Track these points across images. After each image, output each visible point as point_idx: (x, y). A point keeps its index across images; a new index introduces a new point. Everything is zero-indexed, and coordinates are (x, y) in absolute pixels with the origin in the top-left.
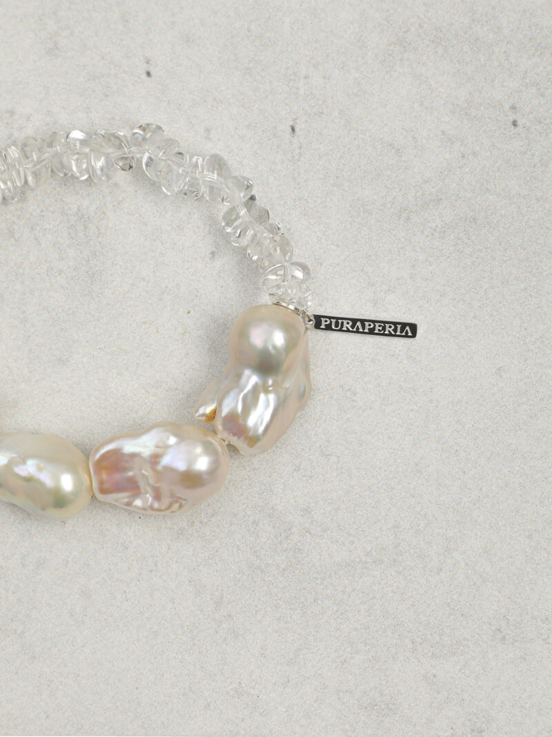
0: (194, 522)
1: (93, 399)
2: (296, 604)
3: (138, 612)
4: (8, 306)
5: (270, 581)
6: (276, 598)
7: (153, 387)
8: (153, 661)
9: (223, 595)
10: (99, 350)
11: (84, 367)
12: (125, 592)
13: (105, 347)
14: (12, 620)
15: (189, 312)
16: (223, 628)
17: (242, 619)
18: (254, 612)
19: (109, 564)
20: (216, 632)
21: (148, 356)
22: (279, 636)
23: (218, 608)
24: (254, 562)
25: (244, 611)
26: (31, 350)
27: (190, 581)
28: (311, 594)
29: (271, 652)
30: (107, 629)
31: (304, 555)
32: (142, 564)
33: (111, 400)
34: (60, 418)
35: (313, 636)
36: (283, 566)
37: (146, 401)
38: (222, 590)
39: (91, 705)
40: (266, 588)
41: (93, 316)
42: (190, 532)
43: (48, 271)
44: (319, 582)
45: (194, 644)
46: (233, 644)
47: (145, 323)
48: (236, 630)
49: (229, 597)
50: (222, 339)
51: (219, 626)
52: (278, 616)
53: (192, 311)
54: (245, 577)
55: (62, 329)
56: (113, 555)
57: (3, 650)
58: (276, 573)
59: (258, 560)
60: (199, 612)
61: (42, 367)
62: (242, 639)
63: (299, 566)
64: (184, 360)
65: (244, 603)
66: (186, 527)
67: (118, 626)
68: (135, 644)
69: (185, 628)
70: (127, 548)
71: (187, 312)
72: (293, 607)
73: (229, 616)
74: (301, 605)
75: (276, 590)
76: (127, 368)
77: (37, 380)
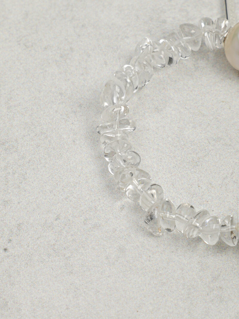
1: (170, 139)
7: (214, 140)
8: (155, 299)
10: (185, 109)
11: (171, 117)
12: (150, 257)
13: (190, 108)
17: (229, 292)
21: (218, 121)
23: (214, 281)
25: (233, 288)
30: (129, 272)
33: (182, 142)
37: (206, 148)
39: (101, 311)
41: (189, 88)
45: (189, 297)
46: (217, 305)
47: (223, 102)
48: (222, 297)
49: (224, 276)
55: (164, 88)
62: (225, 303)
67: (138, 273)
68: (146, 286)
73: (221, 288)
76: (200, 125)
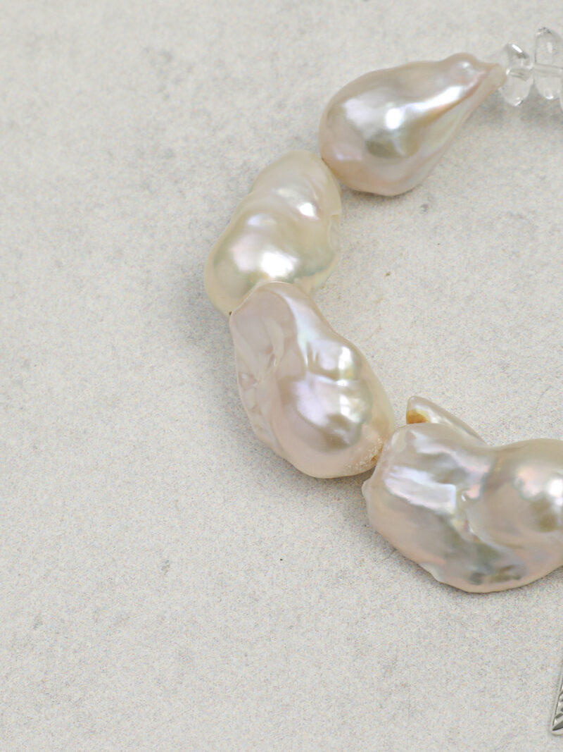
0: (363, 560)
2: (512, 672)
3: (262, 680)
4: (126, 263)
5: (473, 638)
6: (481, 662)
9: (397, 657)
14: (67, 684)
15: (388, 274)
16: (392, 702)
18: (444, 681)
19: (227, 621)
20: (381, 707)
22: (481, 715)
24: (451, 612)
26: (150, 322)
27: (348, 639)
28: (537, 657)
29: (464, 737)
31: (532, 603)
32: (278, 619)
34: (178, 424)
35: (536, 718)
36: (496, 618)
38: (397, 650)
40: (466, 648)
42: (356, 573)
43: (190, 223)
44: (551, 641)
50: (435, 309)
51: (386, 700)
52: (481, 686)
53: (393, 273)
54: (434, 632)
56: (235, 610)
57: (48, 720)
58: (484, 629)
59: (459, 609)
60: (357, 680)
61: (162, 348)
63: (522, 619)
64: (374, 337)
65: (429, 667)
66: (351, 568)
69: (333, 702)
70: (257, 600)
71: (385, 274)
72: (506, 675)
74: (519, 673)
75: (481, 651)
77: (152, 367)
